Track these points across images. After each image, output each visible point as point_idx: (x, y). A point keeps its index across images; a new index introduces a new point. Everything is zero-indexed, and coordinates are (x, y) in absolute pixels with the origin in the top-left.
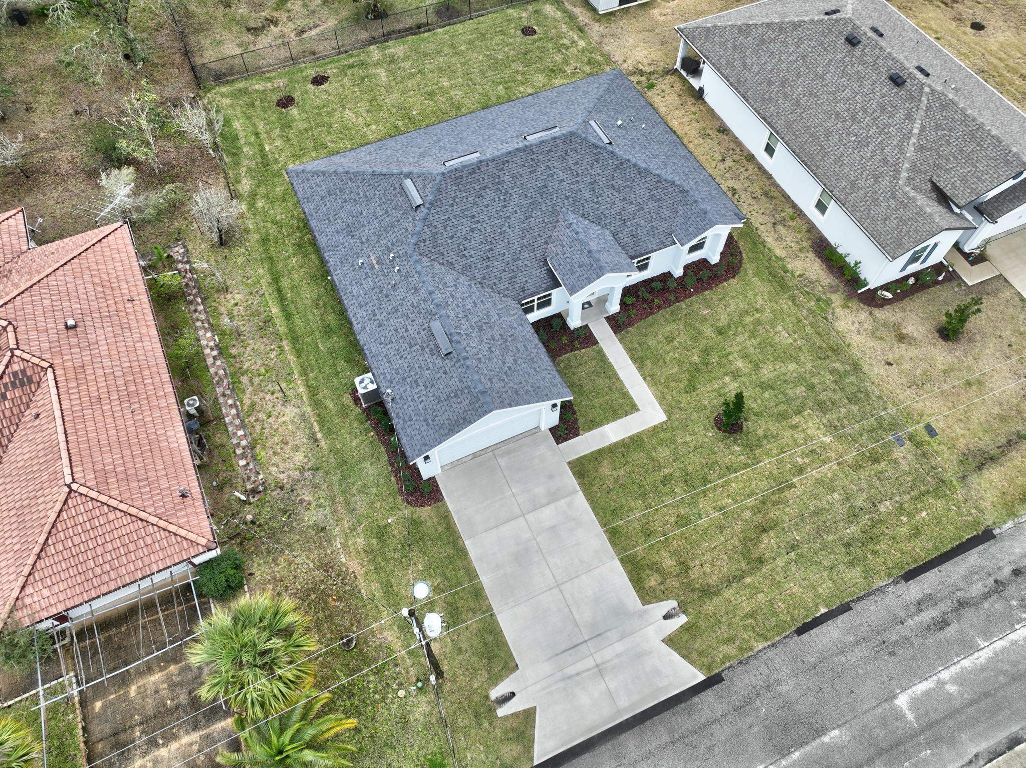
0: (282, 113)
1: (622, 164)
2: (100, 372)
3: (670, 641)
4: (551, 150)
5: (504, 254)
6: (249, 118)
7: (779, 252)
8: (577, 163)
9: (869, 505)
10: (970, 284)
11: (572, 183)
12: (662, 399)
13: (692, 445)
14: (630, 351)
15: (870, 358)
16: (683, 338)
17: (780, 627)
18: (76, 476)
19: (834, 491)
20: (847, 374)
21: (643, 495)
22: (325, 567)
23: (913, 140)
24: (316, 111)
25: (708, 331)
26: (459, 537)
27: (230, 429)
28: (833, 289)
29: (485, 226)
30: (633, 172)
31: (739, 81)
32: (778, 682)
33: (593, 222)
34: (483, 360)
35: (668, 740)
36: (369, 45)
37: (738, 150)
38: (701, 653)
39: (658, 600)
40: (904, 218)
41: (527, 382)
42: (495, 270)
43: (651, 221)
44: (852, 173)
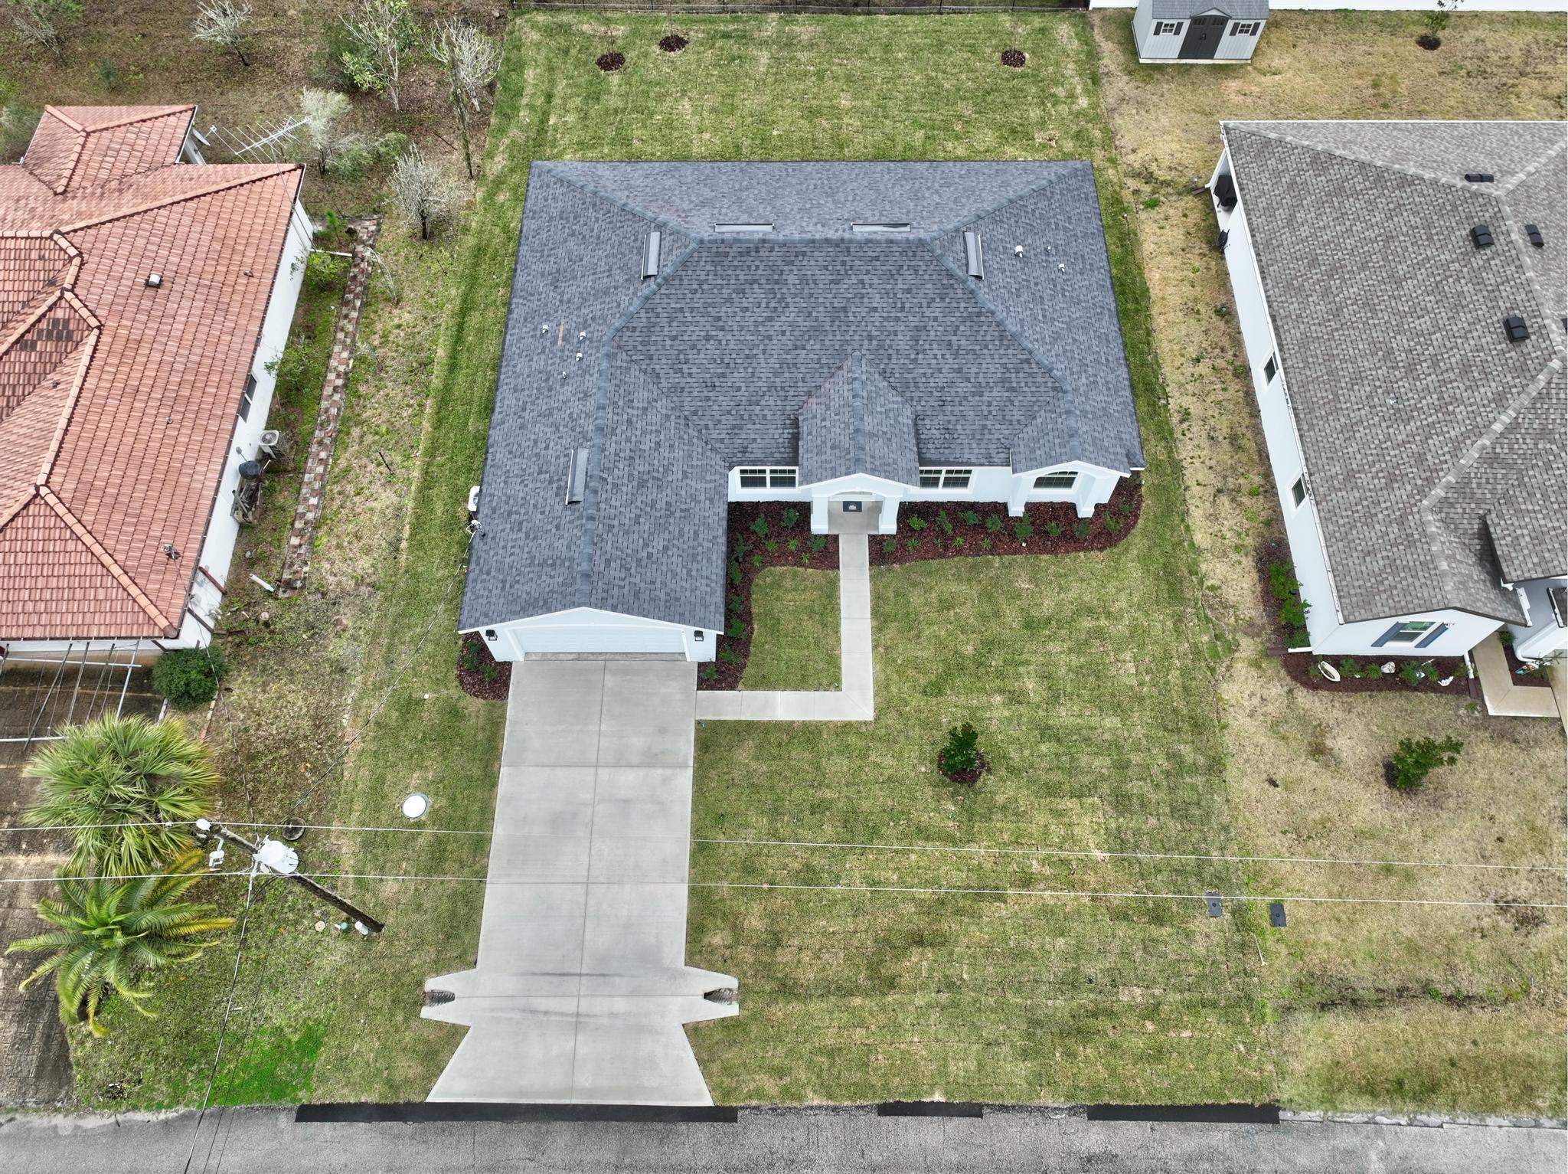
0: (598, 76)
1: (979, 314)
2: (156, 356)
3: (695, 1032)
5: (739, 389)
6: (551, 69)
7: (1200, 538)
8: (909, 291)
9: (1107, 980)
10: (1491, 712)
11: (886, 319)
12: (882, 687)
13: (887, 773)
14: (877, 598)
15: (1247, 761)
16: (967, 612)
17: (859, 1090)
18: (53, 478)
19: (1062, 935)
20: (1194, 769)
21: (775, 813)
22: (319, 721)
23: (1486, 441)
24: (644, 87)
25: (1011, 615)
26: (499, 758)
27: (304, 491)
28: (1251, 629)
29: (729, 337)
30: (992, 333)
31: (1268, 243)
33: (894, 388)
34: (615, 530)
35: (613, 1160)
36: (771, 10)
37: (1231, 353)
38: (726, 1070)
39: (712, 967)
40: (1398, 562)
41: (664, 584)
42: (716, 407)
43: (986, 418)
44: (1358, 457)
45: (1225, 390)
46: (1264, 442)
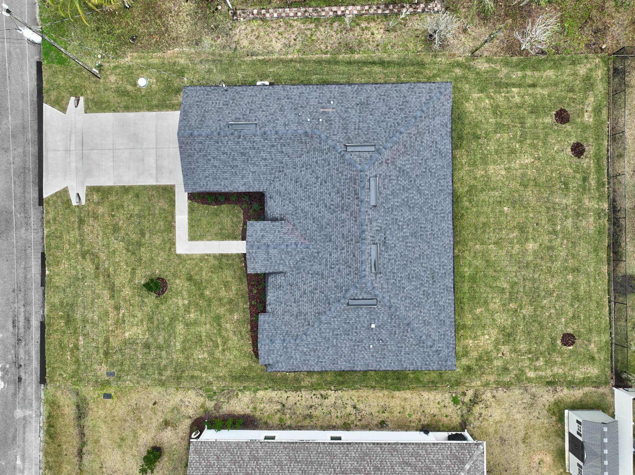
0: (550, 110)
1: (329, 303)
3: (65, 191)
4: (354, 256)
5: (296, 194)
7: (261, 394)
8: (339, 271)
9: (85, 333)
11: (326, 260)
12: (190, 257)
13: (155, 258)
14: (228, 256)
15: (163, 395)
16: (223, 292)
17: (49, 246)
20: (160, 375)
24: (542, 136)
25: (222, 311)
26: (159, 110)
27: (280, 10)
28: (217, 407)
29: (318, 188)
30: (322, 309)
32: (27, 230)
35: (27, 166)
36: (610, 204)
37: (358, 424)
38: (55, 202)
39: (87, 195)
40: (211, 469)
41: (198, 167)
42: (288, 184)
43: (285, 304)
44: (265, 465)
45: (337, 417)
46: (307, 430)
